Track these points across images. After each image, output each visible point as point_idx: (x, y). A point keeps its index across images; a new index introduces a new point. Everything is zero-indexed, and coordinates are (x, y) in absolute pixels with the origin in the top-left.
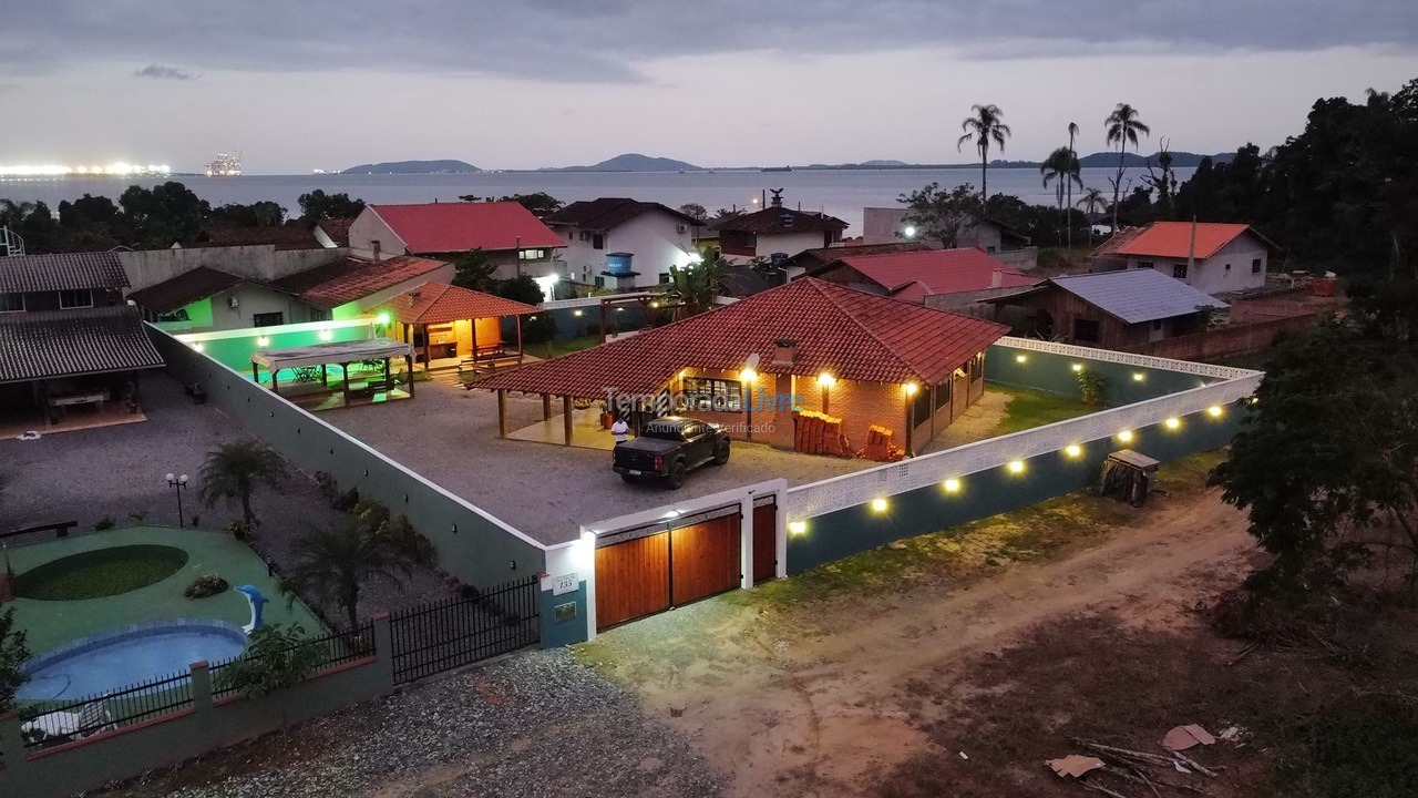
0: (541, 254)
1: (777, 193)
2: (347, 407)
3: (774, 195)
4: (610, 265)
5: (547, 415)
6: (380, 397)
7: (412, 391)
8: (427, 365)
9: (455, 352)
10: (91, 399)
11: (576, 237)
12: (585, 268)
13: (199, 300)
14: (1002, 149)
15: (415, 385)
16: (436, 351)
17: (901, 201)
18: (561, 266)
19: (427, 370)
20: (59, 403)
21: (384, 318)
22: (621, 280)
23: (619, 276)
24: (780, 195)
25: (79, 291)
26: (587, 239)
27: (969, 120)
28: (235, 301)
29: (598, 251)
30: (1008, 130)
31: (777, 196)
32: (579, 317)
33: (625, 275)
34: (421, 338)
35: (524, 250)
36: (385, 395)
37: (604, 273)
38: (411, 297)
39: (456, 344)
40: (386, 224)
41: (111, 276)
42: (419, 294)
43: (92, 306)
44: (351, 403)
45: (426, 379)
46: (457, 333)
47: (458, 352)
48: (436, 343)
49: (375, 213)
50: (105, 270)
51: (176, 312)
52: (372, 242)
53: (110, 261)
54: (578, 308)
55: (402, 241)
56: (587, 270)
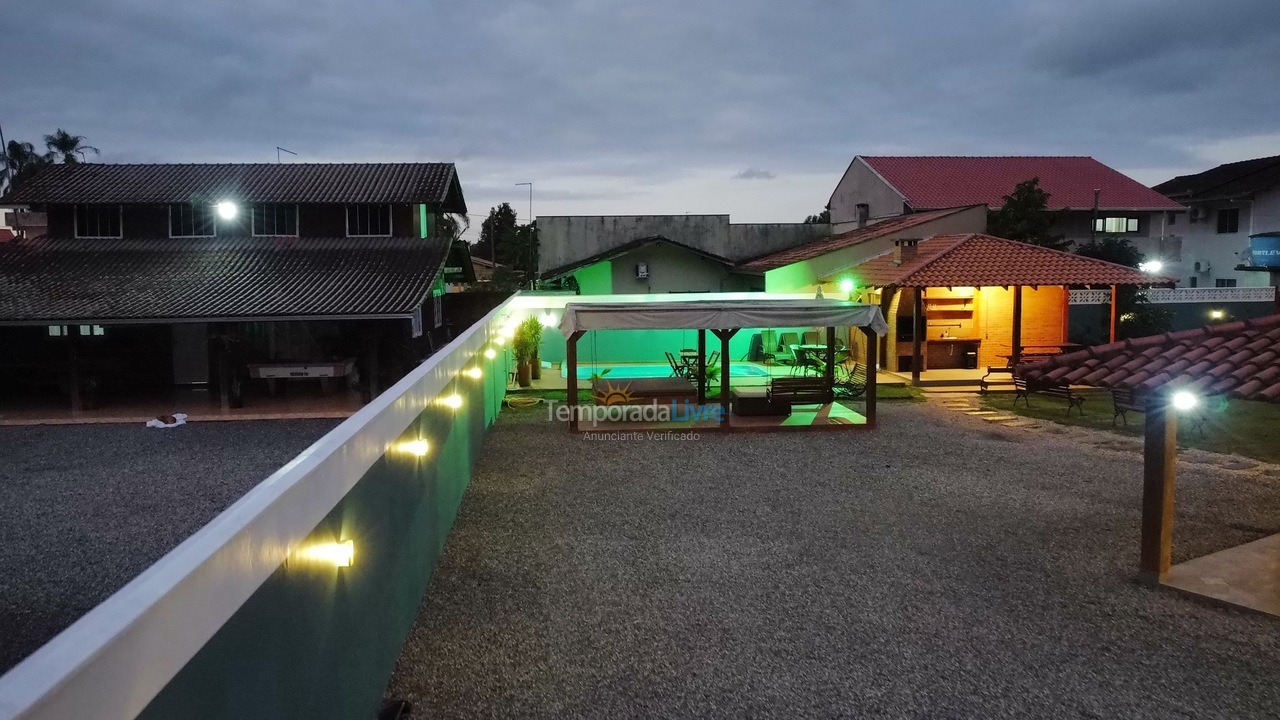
0: (1133, 224)
2: (725, 429)
4: (1257, 253)
6: (803, 415)
7: (870, 413)
8: (916, 376)
9: (975, 358)
10: (314, 372)
12: (1198, 266)
13: (592, 263)
15: (879, 405)
16: (937, 352)
19: (917, 383)
20: (265, 372)
21: (845, 289)
22: (1278, 278)
23: (1274, 270)
25: (374, 206)
26: (1206, 220)
28: (643, 269)
29: (1226, 235)
32: (1220, 320)
35: (1104, 215)
36: (814, 414)
37: (1241, 268)
38: (899, 248)
39: (979, 341)
40: (879, 176)
41: (422, 190)
42: (913, 243)
43: (391, 235)
44: (733, 423)
45: (910, 398)
46: (982, 324)
47: (981, 359)
48: (938, 338)
49: (866, 164)
50: (419, 183)
51: (563, 280)
52: (858, 206)
53: (436, 173)
54: (1216, 306)
55: (903, 197)
56: (1202, 269)
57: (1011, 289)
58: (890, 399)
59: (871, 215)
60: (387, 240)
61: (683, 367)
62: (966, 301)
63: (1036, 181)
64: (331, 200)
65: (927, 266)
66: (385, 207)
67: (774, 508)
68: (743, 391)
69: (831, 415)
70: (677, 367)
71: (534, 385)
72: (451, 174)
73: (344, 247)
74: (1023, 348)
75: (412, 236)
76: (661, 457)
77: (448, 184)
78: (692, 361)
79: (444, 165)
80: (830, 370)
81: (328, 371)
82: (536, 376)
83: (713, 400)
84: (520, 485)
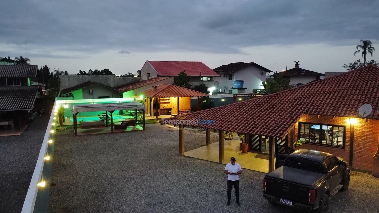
0: (209, 79)
1: (297, 62)
2: (112, 133)
3: (296, 63)
4: (235, 85)
5: (208, 142)
6: (130, 129)
7: (144, 127)
8: (157, 117)
9: (171, 112)
11: (222, 76)
12: (225, 87)
13: (77, 90)
14: (372, 55)
15: (145, 125)
16: (163, 111)
17: (345, 67)
18: (217, 84)
19: (157, 119)
21: (141, 97)
22: (239, 91)
23: (238, 89)
24: (298, 63)
25: (15, 78)
26: (226, 77)
27: (359, 46)
28: (91, 91)
29: (230, 80)
30: (374, 49)
31: (297, 64)
32: (223, 102)
33: (241, 89)
34: (156, 105)
35: (203, 77)
36: (132, 128)
37: (233, 88)
38: (153, 88)
39: (172, 109)
40: (152, 66)
41: (29, 74)
42: (156, 87)
43: (20, 86)
44: (114, 131)
45: (155, 123)
46: (172, 105)
47: (172, 113)
48: (163, 108)
49: (149, 63)
50: (28, 71)
51: (69, 94)
52: (147, 73)
53: (32, 68)
54: (223, 98)
55: (157, 72)
56: (226, 88)
57: (177, 98)
58: (150, 123)
59: (150, 76)
60: (19, 87)
61: (102, 118)
62: (169, 100)
63: (184, 71)
64: (2, 77)
65: (159, 93)
66: (18, 78)
67: (121, 148)
68: (116, 124)
69: (136, 128)
70: (101, 118)
71: (64, 124)
72: (37, 68)
73: (7, 89)
74: (180, 110)
75: (26, 86)
76: (98, 140)
77: (36, 72)
78: (104, 116)
79: (35, 66)
80: (136, 117)
81: (6, 123)
82: (64, 122)
83: (109, 126)
84: (66, 148)
